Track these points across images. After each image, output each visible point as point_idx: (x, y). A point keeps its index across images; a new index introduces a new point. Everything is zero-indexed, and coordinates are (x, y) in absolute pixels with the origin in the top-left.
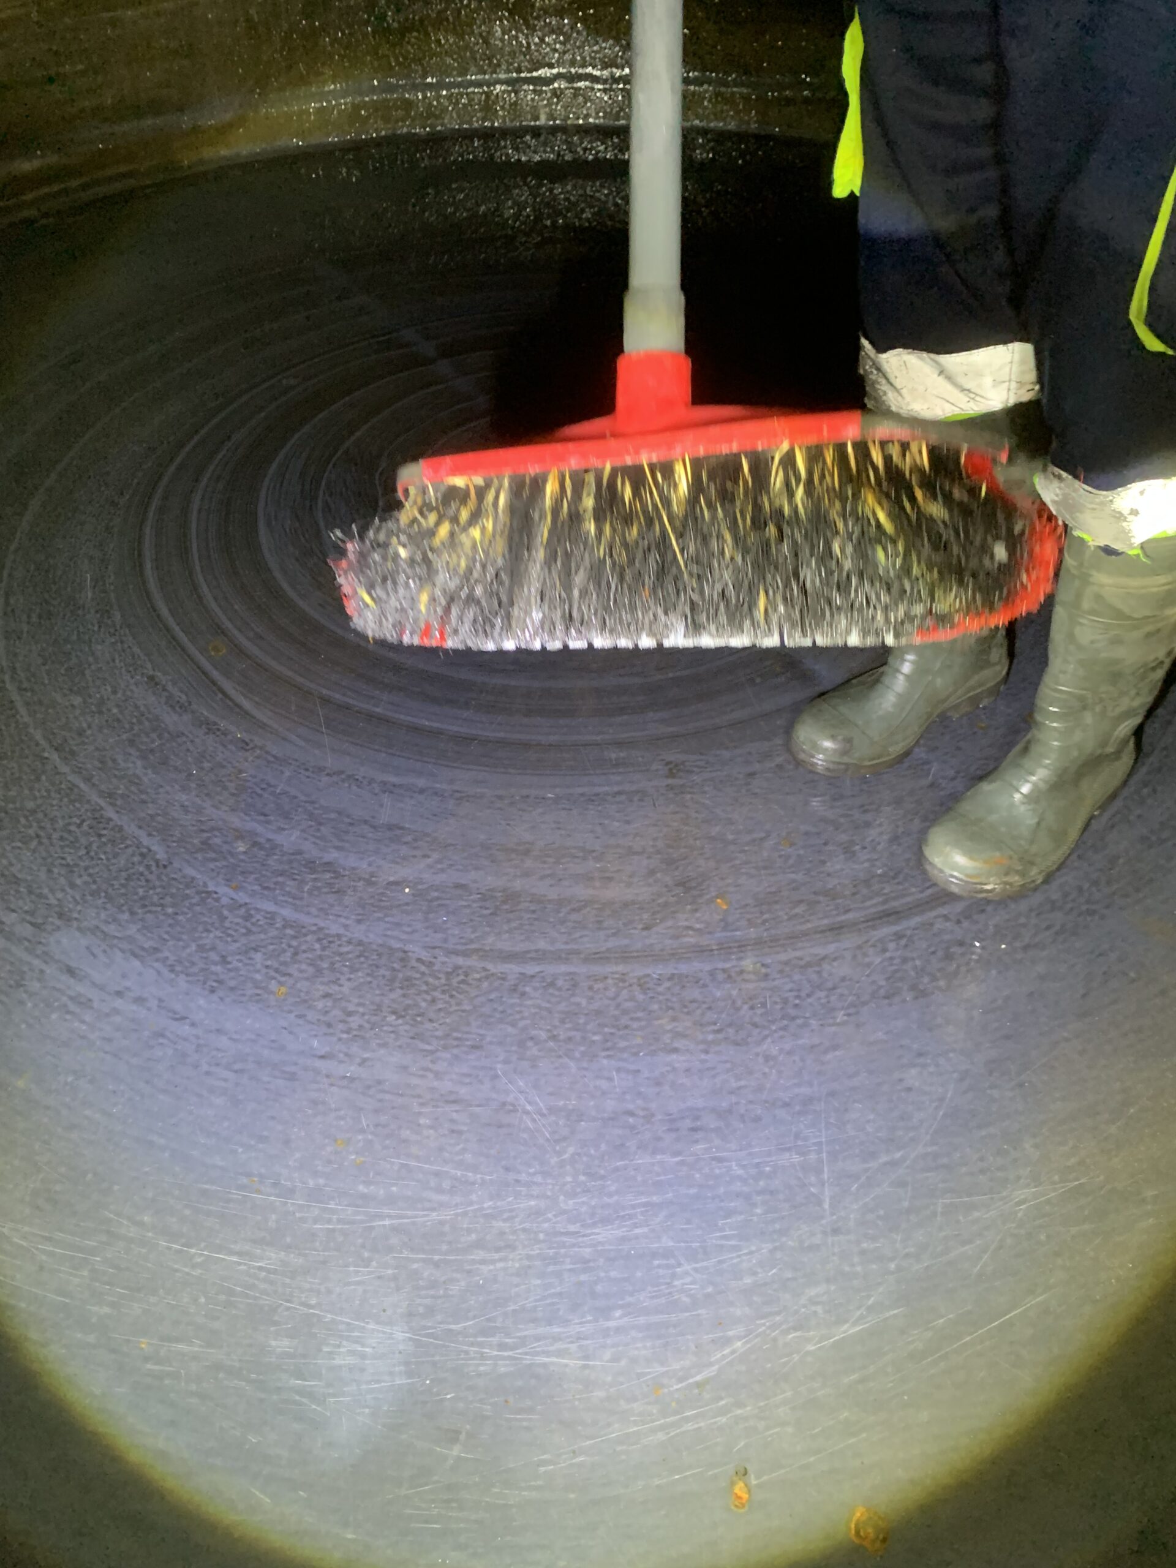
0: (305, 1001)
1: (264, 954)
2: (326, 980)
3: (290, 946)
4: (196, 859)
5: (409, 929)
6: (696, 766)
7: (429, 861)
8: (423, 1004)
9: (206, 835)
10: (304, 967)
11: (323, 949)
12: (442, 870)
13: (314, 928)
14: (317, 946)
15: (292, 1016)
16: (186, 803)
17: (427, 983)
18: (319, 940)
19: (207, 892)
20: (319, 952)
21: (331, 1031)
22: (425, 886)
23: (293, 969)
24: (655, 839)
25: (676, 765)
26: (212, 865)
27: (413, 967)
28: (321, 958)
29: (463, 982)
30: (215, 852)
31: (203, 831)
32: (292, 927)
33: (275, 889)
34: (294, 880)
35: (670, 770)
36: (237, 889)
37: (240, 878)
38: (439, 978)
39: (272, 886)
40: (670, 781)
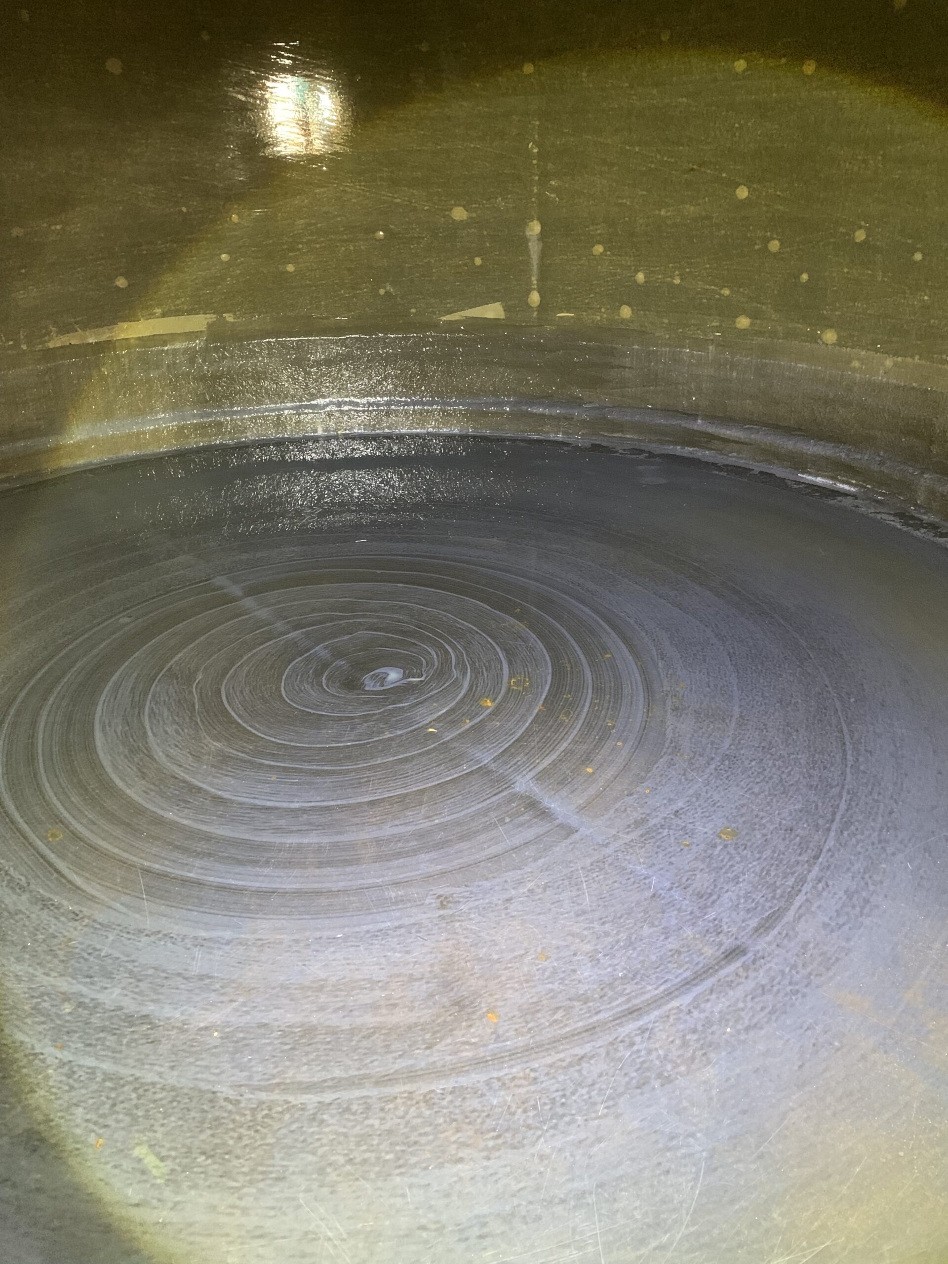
0: (122, 1151)
1: (85, 1108)
2: (141, 1127)
3: (108, 1098)
4: (25, 1023)
5: (217, 1071)
6: (463, 897)
7: (235, 1005)
8: (231, 1142)
9: (35, 1000)
10: (121, 1116)
11: (139, 1097)
12: (247, 1012)
13: (131, 1079)
14: (134, 1096)
15: (109, 1166)
16: (20, 973)
17: (234, 1121)
18: (135, 1090)
19: (35, 1054)
20: (135, 1102)
21: (145, 1177)
22: (231, 1029)
23: (110, 1121)
24: (432, 965)
25: (446, 898)
26: (40, 1028)
27: (221, 1107)
28: (137, 1107)
29: (266, 1116)
30: (43, 1015)
31: (33, 997)
32: (111, 1079)
33: (96, 1045)
34: (115, 1034)
35: (441, 902)
36: (62, 1048)
37: (66, 1038)
38: (245, 1115)
39: (94, 1042)
40: (442, 912)
